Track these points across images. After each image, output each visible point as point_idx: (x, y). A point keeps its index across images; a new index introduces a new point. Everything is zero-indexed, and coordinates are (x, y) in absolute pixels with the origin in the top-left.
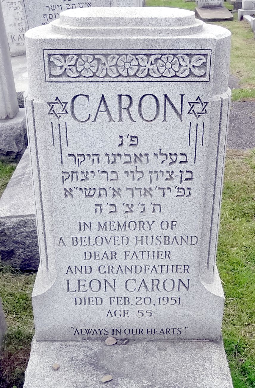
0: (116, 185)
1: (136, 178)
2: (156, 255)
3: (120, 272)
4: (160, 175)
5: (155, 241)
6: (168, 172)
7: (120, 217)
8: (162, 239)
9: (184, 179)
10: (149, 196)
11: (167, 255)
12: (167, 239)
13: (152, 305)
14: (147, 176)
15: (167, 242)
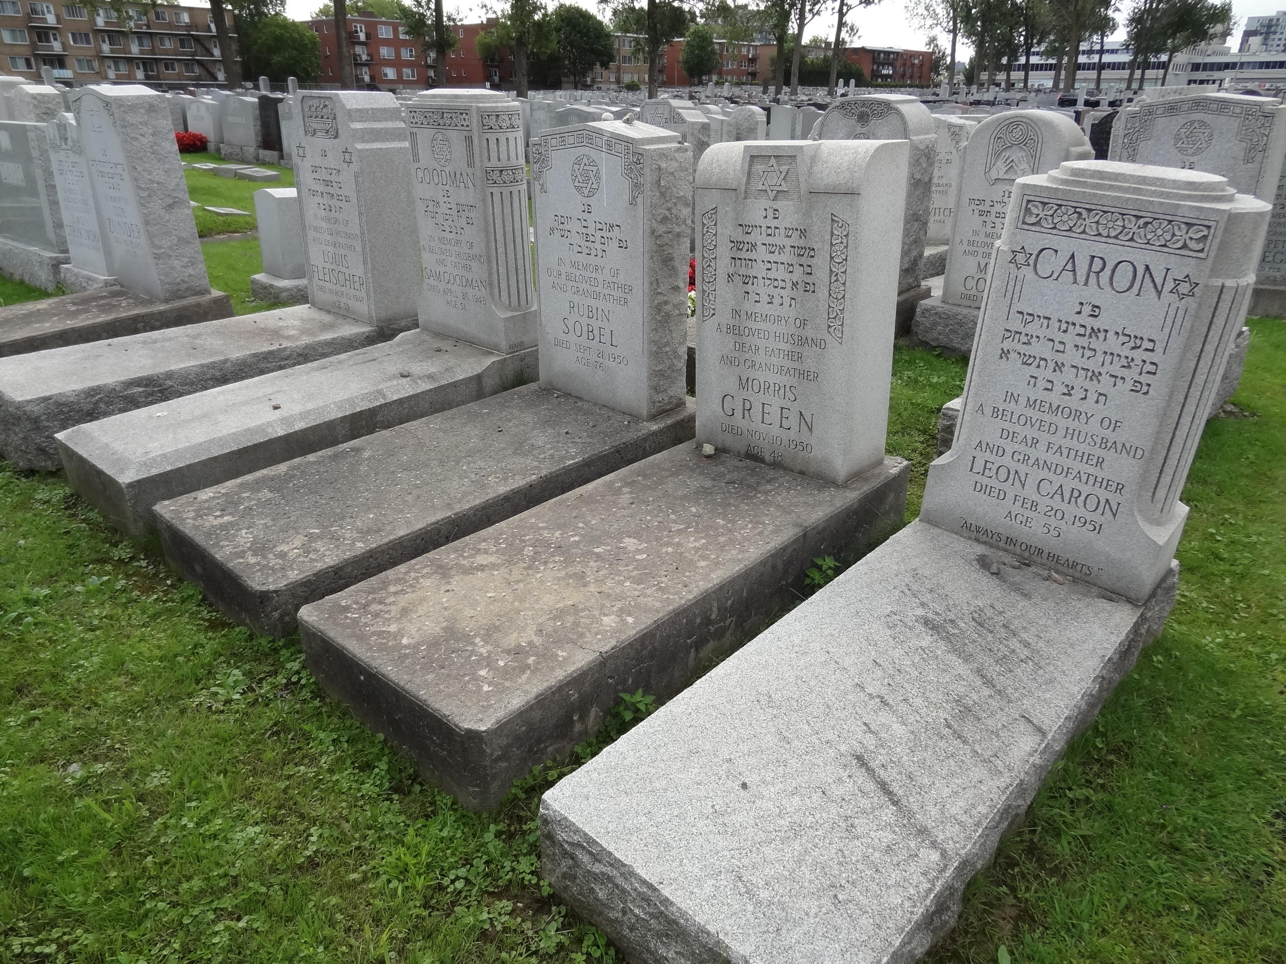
0: (1060, 358)
1: (1086, 356)
2: (1086, 458)
3: (1035, 467)
4: (1116, 359)
5: (1089, 440)
6: (1127, 357)
7: (1055, 398)
8: (1099, 441)
9: (1145, 370)
10: (1095, 382)
11: (1100, 462)
12: (1104, 441)
13: (1063, 522)
14: (1100, 357)
15: (1103, 446)
